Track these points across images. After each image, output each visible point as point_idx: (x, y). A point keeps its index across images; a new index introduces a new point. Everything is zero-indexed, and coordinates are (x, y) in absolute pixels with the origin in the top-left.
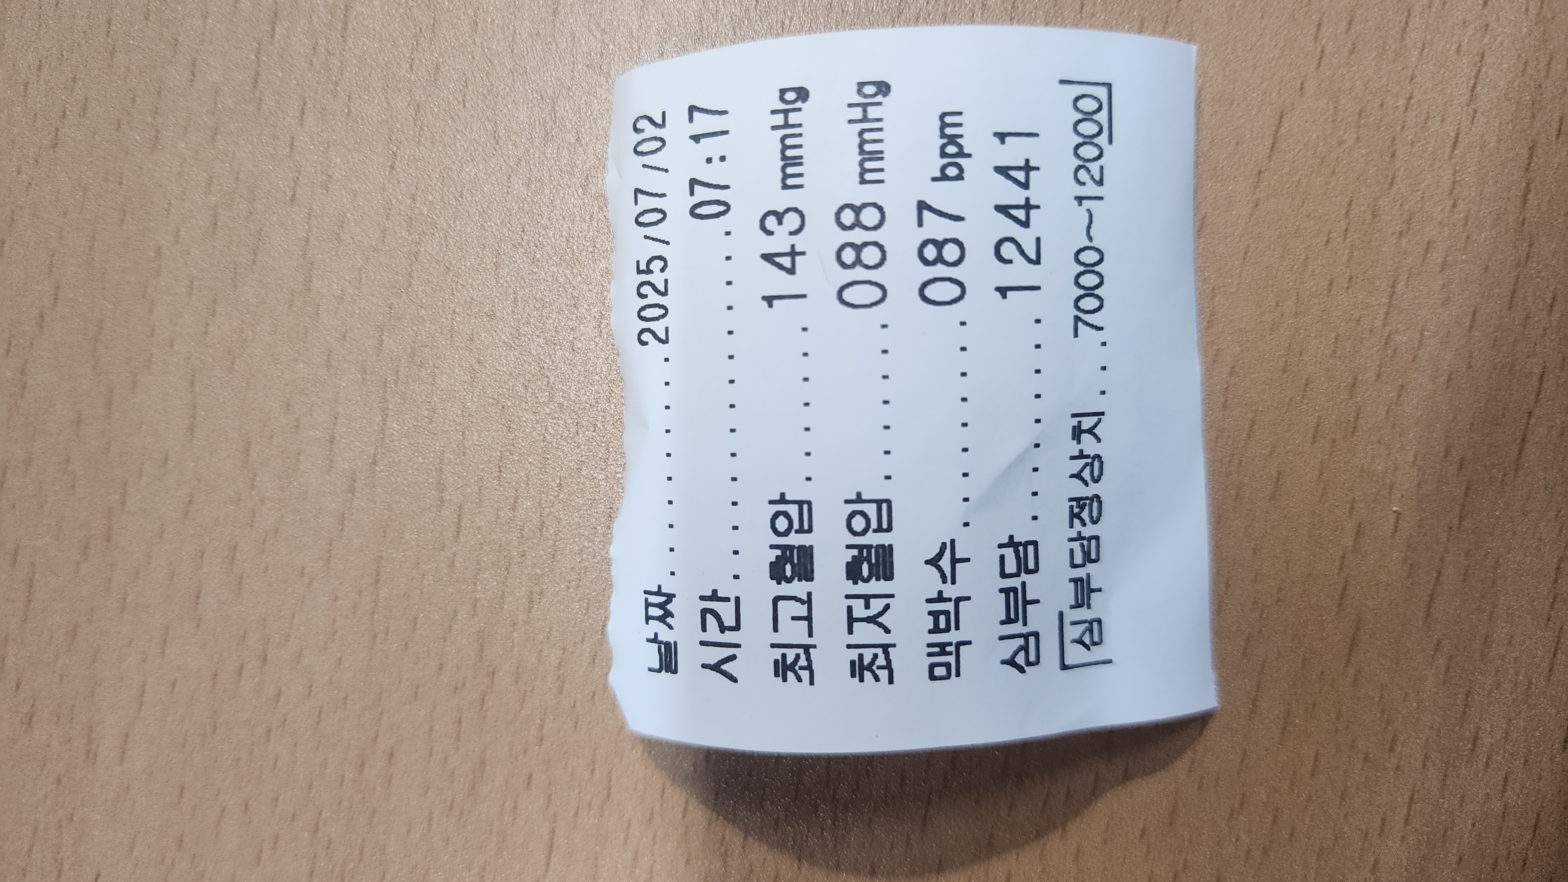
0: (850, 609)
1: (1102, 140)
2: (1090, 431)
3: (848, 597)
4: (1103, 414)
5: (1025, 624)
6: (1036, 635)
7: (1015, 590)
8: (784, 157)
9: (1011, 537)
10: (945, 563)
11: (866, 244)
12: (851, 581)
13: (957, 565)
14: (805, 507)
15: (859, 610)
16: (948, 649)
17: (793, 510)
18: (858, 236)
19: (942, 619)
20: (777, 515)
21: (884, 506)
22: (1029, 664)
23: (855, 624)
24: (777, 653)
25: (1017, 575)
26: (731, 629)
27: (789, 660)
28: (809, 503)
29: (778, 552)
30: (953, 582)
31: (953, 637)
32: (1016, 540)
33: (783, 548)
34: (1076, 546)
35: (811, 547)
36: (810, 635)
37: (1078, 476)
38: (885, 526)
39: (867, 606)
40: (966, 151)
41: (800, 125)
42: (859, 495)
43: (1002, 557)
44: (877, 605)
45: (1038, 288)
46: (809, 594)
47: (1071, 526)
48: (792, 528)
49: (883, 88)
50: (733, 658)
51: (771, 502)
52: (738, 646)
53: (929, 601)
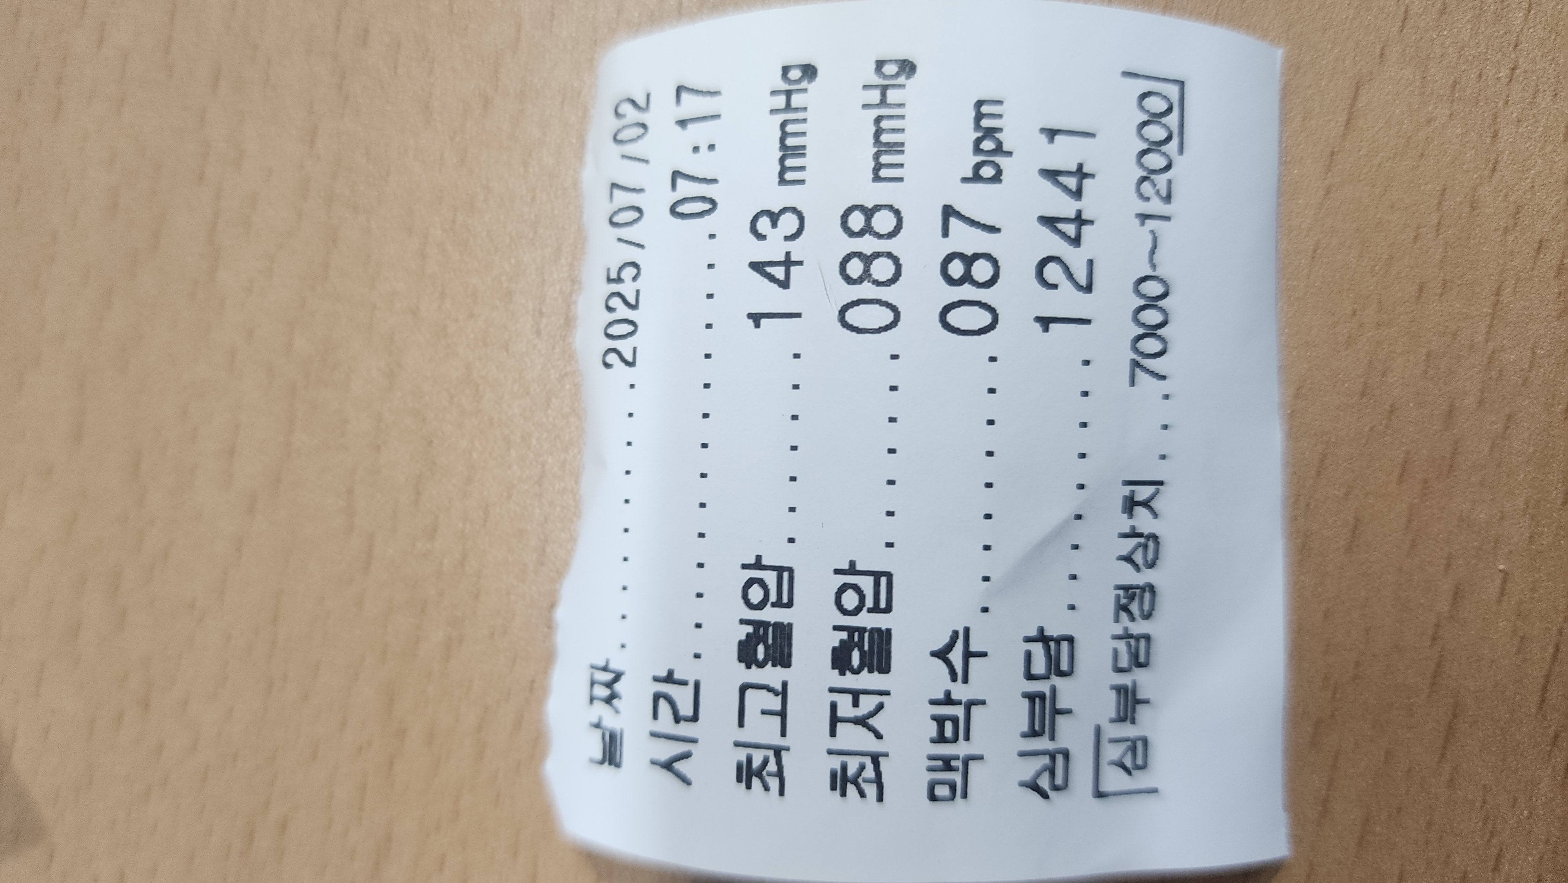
0: (834, 707)
1: (1172, 147)
2: (1146, 504)
3: (832, 690)
4: (1161, 483)
5: (1052, 738)
6: (1066, 755)
7: (1042, 697)
8: (783, 146)
9: (1041, 630)
10: (956, 656)
11: (877, 255)
12: (837, 671)
13: (973, 661)
14: (786, 575)
15: (845, 708)
16: (954, 763)
17: (770, 578)
18: (868, 245)
19: (949, 726)
20: (750, 582)
21: (883, 580)
22: (1056, 788)
23: (839, 724)
24: (741, 755)
25: (1046, 677)
26: (687, 720)
27: (756, 764)
28: (791, 570)
29: (750, 629)
30: (965, 681)
31: (961, 749)
32: (1047, 633)
33: (758, 624)
34: (1122, 646)
35: (790, 625)
36: (783, 734)
37: (1128, 559)
38: (883, 605)
39: (856, 704)
40: (1005, 148)
41: (805, 109)
42: (852, 564)
43: (1028, 656)
44: (868, 703)
45: (1088, 322)
46: (785, 685)
47: (1117, 620)
48: (768, 600)
49: (908, 67)
50: (686, 756)
51: (745, 566)
52: (694, 741)
53: (933, 702)
